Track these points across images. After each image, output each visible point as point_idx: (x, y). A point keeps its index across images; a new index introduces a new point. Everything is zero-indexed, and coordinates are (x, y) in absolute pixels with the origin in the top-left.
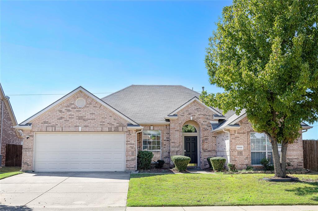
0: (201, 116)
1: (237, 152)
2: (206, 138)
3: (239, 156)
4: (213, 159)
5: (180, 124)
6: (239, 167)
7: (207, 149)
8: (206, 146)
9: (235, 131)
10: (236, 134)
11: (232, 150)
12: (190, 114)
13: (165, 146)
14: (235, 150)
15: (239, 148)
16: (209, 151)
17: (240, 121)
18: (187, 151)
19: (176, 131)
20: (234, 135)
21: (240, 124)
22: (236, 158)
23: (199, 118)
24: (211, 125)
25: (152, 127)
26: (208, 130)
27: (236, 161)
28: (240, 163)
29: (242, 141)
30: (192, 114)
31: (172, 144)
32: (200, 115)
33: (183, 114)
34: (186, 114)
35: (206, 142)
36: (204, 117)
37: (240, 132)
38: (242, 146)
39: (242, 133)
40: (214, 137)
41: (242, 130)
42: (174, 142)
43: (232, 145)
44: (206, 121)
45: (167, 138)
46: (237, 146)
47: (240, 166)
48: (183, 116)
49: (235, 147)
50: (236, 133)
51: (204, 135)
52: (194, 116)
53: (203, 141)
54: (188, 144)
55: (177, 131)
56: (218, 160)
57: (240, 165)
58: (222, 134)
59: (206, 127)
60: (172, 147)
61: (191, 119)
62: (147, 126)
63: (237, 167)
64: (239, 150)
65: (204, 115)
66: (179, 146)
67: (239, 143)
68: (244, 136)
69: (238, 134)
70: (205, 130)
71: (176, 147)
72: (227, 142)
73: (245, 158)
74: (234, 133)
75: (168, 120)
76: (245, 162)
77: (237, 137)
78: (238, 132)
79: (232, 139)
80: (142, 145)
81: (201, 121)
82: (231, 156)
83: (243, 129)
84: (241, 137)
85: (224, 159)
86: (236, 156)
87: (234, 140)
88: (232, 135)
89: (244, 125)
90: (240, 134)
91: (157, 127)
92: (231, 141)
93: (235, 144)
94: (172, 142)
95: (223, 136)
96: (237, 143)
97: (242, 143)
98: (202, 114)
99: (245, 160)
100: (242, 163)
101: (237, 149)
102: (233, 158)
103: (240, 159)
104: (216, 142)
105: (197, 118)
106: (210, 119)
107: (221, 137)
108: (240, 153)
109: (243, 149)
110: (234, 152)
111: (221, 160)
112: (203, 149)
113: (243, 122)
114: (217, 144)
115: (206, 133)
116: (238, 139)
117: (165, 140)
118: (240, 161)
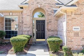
0: (46, 5)
1: (73, 33)
2: (50, 21)
3: (75, 37)
4: (49, 40)
5: (30, 10)
6: (75, 48)
7: (50, 29)
8: (50, 27)
9: (72, 12)
10: (73, 16)
11: (68, 31)
12: (38, 3)
13: (20, 27)
14: (72, 31)
15: (76, 29)
16: (52, 31)
17: (77, 3)
18: (38, 30)
19: (27, 16)
20: (71, 16)
21: (77, 5)
22: (73, 39)
23: (45, 6)
24: (54, 11)
25: (11, 14)
26: (51, 15)
27: (72, 42)
28: (76, 44)
29: (78, 22)
30: (40, 3)
31: (25, 26)
32: (45, 3)
33: (32, 3)
34: (35, 3)
35: (50, 24)
36: (49, 5)
37: (77, 13)
38: (79, 27)
39: (79, 14)
40: (56, 20)
41: (79, 12)
42: (26, 24)
43: (68, 27)
44: (50, 9)
45: (22, 21)
46: (74, 27)
47: (77, 47)
48: (33, 4)
49: (72, 28)
50: (73, 14)
51: (49, 19)
52: (41, 4)
53: (48, 23)
54: (39, 26)
55: (29, 16)
56: (54, 41)
57: (76, 45)
58: (61, 17)
59: (50, 13)
60: (25, 28)
61: (39, 7)
62: (7, 12)
63: (73, 48)
64: (76, 32)
65: (49, 4)
66: (30, 27)
67: (75, 24)
68: (81, 17)
69: (75, 16)
70: (49, 15)
71: (27, 28)
72: (64, 24)
73: (81, 39)
74: (70, 14)
75: (22, 8)
76: (81, 43)
77: (74, 18)
78: (75, 13)
79: (69, 20)
80: (4, 26)
81: (46, 8)
82: (67, 37)
83: (79, 10)
84: (78, 18)
85: (60, 40)
86: (72, 37)
87: (71, 21)
88: (68, 16)
89: (81, 6)
90: (77, 16)
91: (15, 13)
92: (67, 23)
93: (72, 25)
94: (25, 24)
95: (62, 19)
96: (73, 24)
97: (79, 24)
98: (47, 3)
99: (81, 41)
100: (78, 44)
101: (74, 30)
102: (69, 39)
103: (77, 40)
104: (57, 24)
105: (44, 6)
106: (53, 7)
107: (60, 20)
108: (77, 34)
109: (79, 30)
110: (70, 33)
111: (57, 41)
112: (48, 29)
113: (80, 3)
114: (58, 26)
115: (50, 17)
116: (74, 20)
117: (20, 23)
118: (76, 42)
